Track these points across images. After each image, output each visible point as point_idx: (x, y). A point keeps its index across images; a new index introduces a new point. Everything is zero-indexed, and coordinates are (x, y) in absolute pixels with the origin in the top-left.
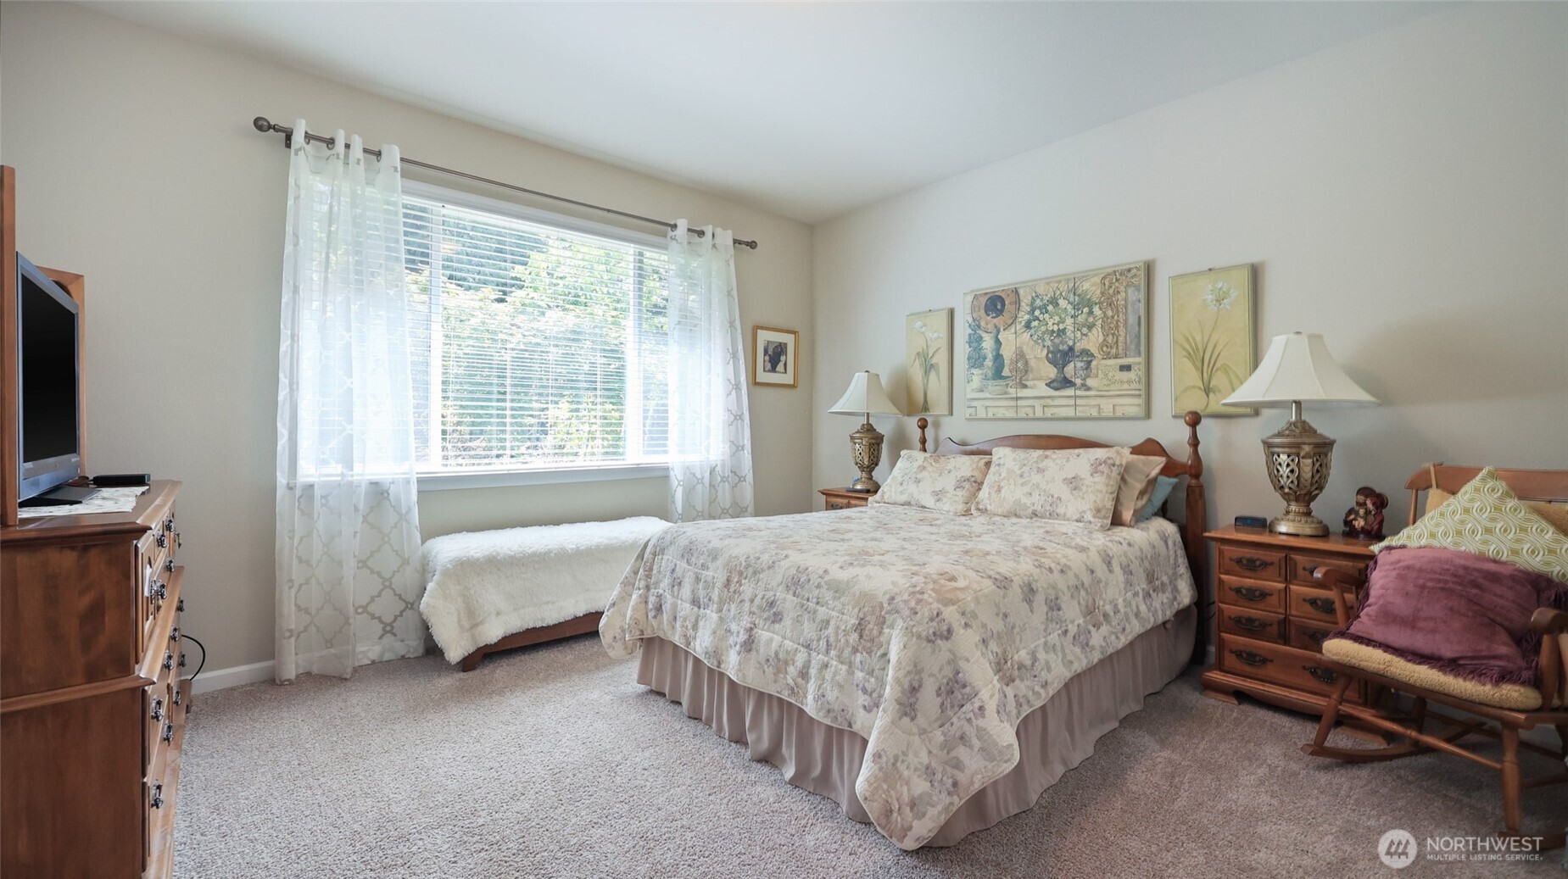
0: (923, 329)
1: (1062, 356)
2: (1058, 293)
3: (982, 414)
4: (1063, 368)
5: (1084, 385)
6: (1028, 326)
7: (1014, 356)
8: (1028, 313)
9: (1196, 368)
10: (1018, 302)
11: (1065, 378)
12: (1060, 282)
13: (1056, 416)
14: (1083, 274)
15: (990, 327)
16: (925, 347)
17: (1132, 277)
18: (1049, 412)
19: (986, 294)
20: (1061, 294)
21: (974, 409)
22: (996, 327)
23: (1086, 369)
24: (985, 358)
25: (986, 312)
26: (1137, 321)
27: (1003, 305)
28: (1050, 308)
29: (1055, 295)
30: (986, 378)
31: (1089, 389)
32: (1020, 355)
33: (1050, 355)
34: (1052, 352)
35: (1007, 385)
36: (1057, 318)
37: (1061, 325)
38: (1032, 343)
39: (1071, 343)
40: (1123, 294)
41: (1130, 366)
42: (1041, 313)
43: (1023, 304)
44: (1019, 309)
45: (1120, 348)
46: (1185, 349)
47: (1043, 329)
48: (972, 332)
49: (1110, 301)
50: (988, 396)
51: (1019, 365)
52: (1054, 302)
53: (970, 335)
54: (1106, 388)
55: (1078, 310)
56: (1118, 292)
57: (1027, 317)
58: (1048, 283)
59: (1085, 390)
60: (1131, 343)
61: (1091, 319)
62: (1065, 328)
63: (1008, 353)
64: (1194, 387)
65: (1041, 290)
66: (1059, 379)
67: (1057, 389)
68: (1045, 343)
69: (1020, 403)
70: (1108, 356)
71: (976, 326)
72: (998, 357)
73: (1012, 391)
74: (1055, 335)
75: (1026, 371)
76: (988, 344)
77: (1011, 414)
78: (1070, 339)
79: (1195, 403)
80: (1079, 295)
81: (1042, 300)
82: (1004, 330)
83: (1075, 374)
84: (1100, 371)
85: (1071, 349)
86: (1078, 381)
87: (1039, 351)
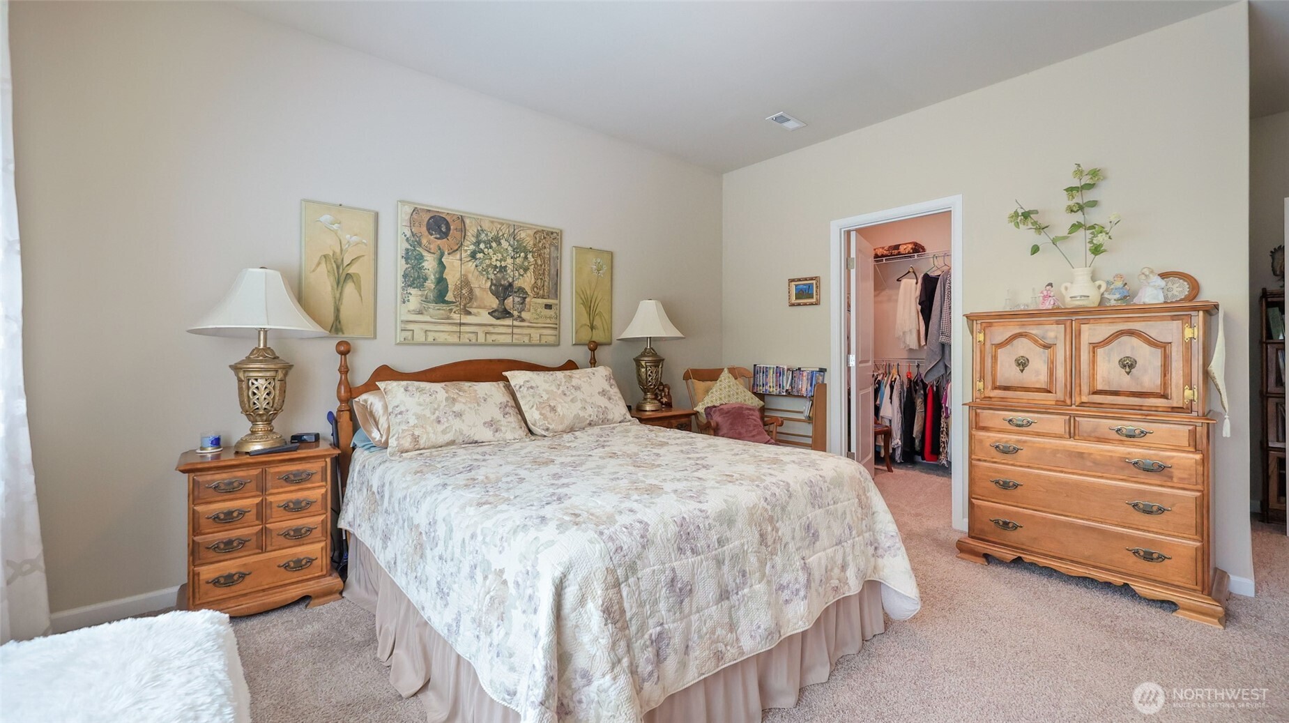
0: (335, 227)
1: (503, 290)
2: (501, 234)
3: (419, 337)
4: (504, 300)
5: (520, 317)
6: (473, 256)
7: (459, 282)
8: (474, 244)
9: (587, 313)
10: (463, 230)
11: (505, 308)
12: (502, 224)
13: (496, 342)
14: (521, 225)
15: (433, 247)
16: (338, 251)
17: (554, 239)
18: (490, 338)
19: (429, 211)
20: (503, 235)
21: (410, 333)
22: (440, 249)
23: (522, 304)
24: (426, 279)
25: (428, 230)
26: (555, 273)
27: (448, 228)
28: (494, 245)
29: (498, 234)
30: (426, 300)
31: (523, 320)
32: (465, 283)
33: (493, 287)
34: (495, 285)
35: (451, 310)
36: (500, 256)
37: (503, 262)
38: (476, 273)
39: (511, 280)
40: (548, 250)
41: (551, 305)
42: (486, 247)
43: (468, 234)
44: (464, 238)
45: (546, 291)
46: (581, 298)
47: (487, 262)
48: (410, 247)
49: (539, 252)
50: (427, 318)
51: (464, 292)
52: (497, 240)
53: (407, 250)
54: (535, 321)
55: (517, 253)
56: (545, 248)
57: (472, 247)
58: (492, 222)
59: (520, 321)
60: (552, 288)
61: (526, 264)
62: (506, 266)
63: (452, 278)
64: (585, 325)
65: (486, 226)
66: (501, 310)
67: (498, 318)
68: (489, 276)
69: (463, 328)
70: (537, 296)
71: (415, 241)
72: (441, 281)
73: (456, 317)
74: (497, 270)
75: (471, 299)
76: (430, 264)
77: (454, 339)
78: (510, 276)
79: (586, 335)
80: (518, 241)
81: (487, 235)
82: (449, 254)
83: (513, 307)
84: (532, 308)
85: (511, 285)
86: (516, 313)
87: (484, 282)
